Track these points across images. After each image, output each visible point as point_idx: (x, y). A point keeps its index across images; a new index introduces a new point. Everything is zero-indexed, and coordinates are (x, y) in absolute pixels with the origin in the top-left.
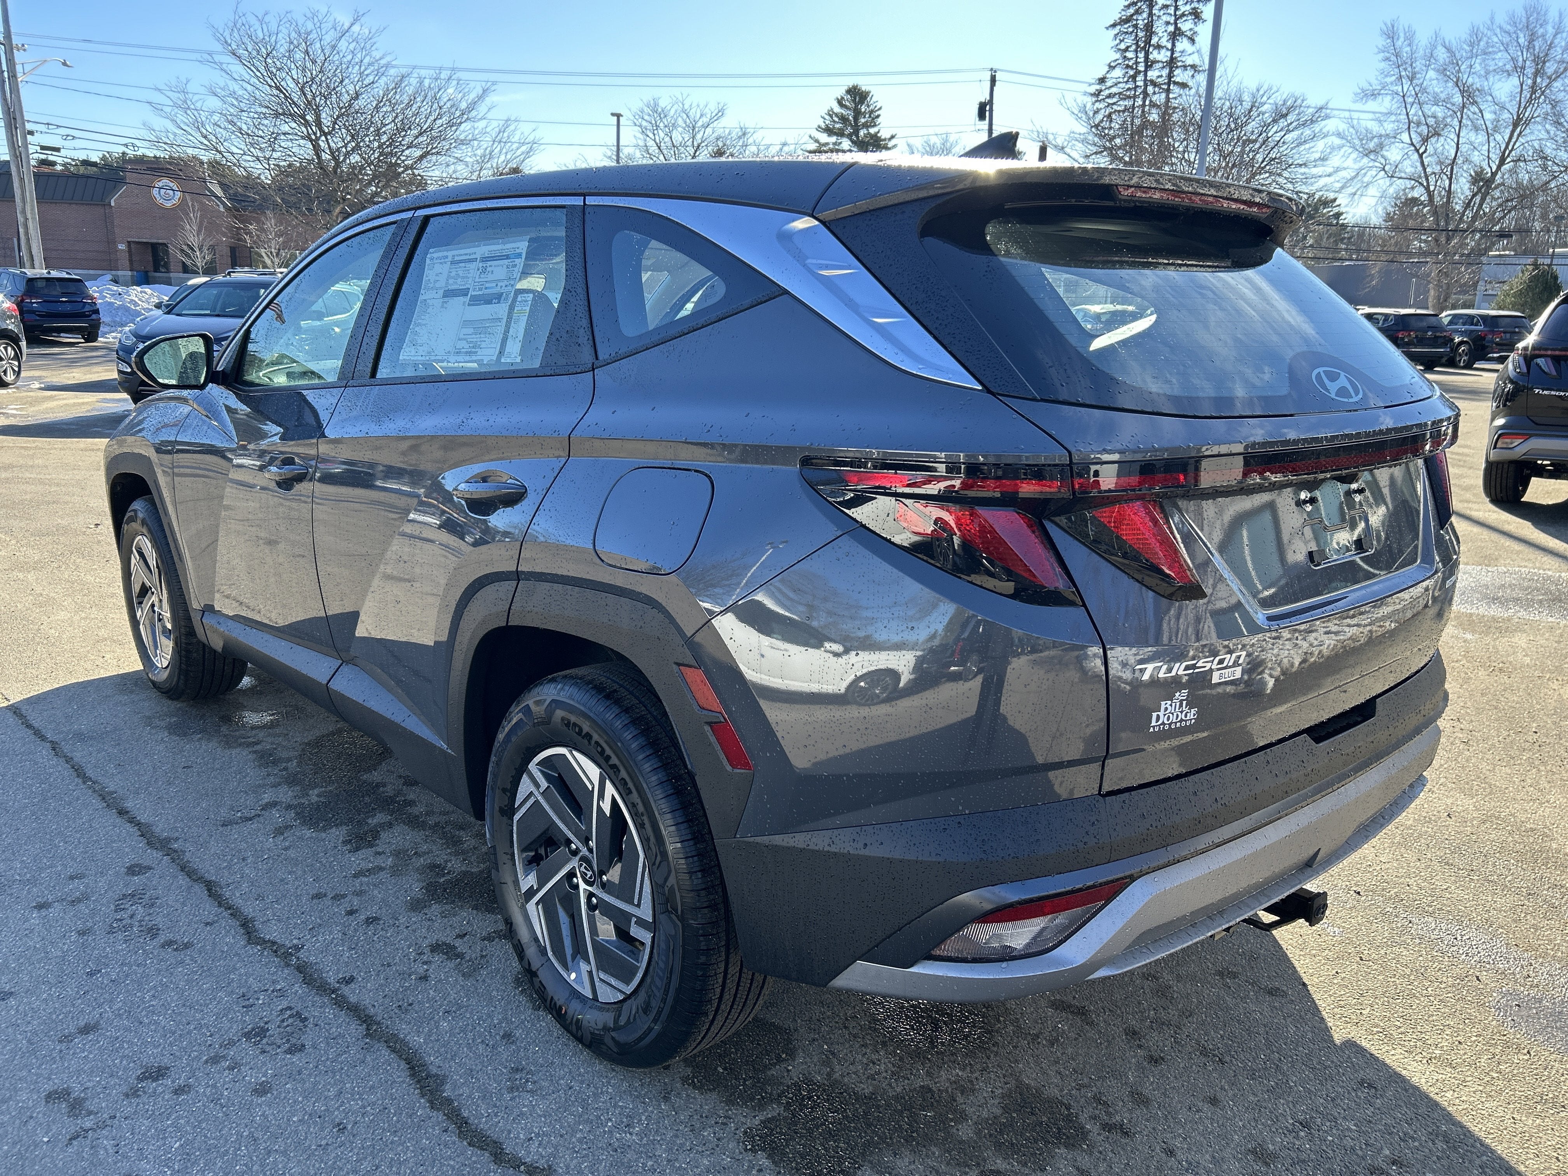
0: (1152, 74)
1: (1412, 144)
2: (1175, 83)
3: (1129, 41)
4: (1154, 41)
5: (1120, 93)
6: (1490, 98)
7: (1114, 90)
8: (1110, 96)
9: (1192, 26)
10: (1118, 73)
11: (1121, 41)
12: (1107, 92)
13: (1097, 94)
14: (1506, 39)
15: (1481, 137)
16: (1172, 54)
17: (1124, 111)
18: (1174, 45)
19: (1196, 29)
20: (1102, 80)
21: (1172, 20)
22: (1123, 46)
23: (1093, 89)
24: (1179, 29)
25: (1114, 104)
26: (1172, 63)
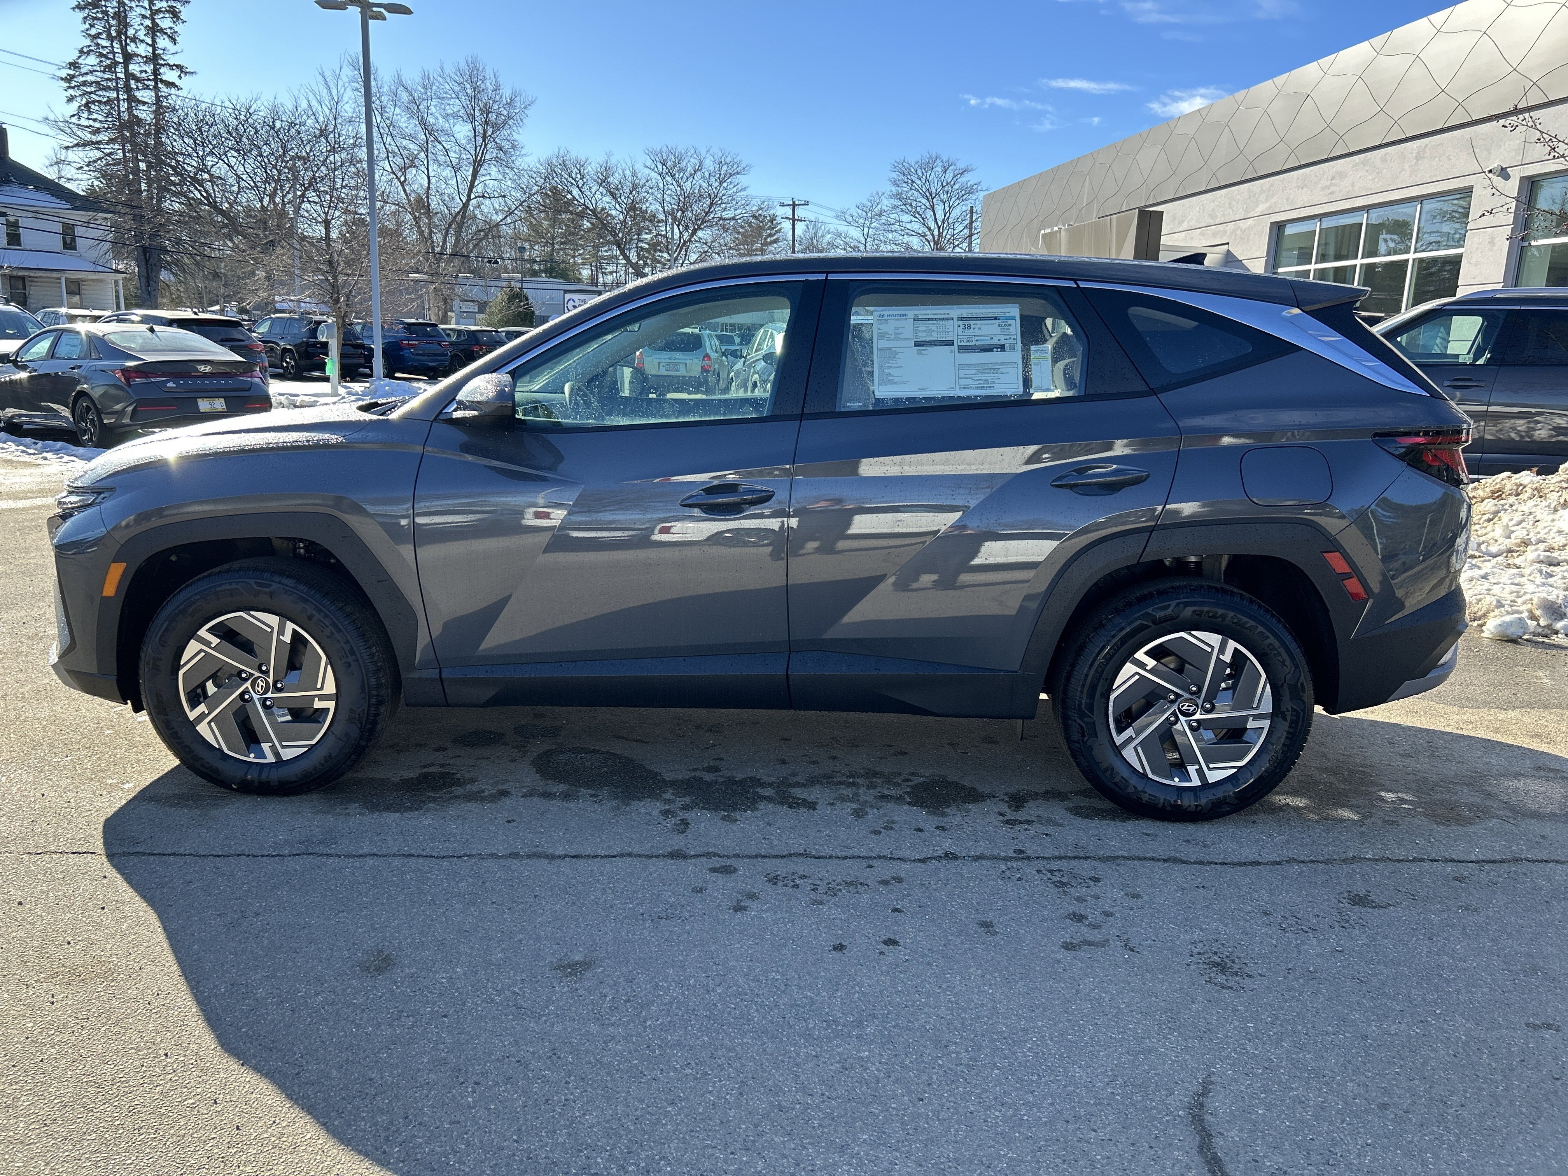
0: (133, 68)
1: (393, 173)
2: (162, 81)
3: (99, 27)
4: (131, 32)
5: (97, 83)
6: (453, 140)
7: (89, 78)
8: (84, 83)
9: (172, 25)
10: (92, 60)
11: (92, 26)
12: (81, 79)
13: (69, 79)
14: (457, 89)
15: (448, 172)
16: (154, 49)
17: (105, 103)
18: (154, 41)
19: (176, 29)
20: (74, 65)
21: (148, 13)
22: (93, 32)
23: (64, 73)
24: (158, 25)
25: (91, 93)
26: (154, 58)
